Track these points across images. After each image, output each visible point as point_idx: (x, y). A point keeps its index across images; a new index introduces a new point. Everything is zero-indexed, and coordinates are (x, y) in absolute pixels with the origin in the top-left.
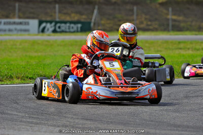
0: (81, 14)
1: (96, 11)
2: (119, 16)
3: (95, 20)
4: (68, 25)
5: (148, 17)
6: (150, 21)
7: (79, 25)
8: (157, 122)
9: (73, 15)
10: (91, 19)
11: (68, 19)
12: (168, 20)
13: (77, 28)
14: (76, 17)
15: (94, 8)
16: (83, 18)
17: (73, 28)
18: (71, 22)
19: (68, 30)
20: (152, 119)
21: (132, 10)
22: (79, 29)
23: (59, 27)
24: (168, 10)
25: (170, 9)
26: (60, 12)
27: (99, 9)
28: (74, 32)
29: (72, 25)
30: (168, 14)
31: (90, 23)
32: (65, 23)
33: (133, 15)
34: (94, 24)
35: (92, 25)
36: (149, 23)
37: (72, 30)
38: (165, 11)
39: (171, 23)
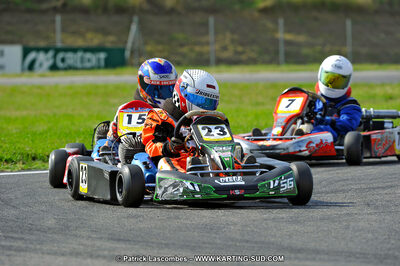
0: (105, 32)
1: (134, 28)
2: (180, 36)
3: (133, 43)
4: (80, 54)
5: (236, 37)
6: (242, 44)
7: (102, 56)
8: (256, 243)
9: (89, 35)
10: (126, 42)
11: (80, 42)
12: (276, 42)
13: (99, 60)
14: (95, 40)
15: (131, 22)
16: (110, 41)
17: (89, 60)
18: (86, 50)
19: (79, 65)
20: (246, 238)
21: (205, 25)
22: (102, 63)
23: (63, 60)
24: (277, 23)
25: (281, 21)
26: (64, 30)
27: (140, 23)
28: (92, 68)
29: (88, 55)
30: (276, 30)
31: (123, 51)
32: (74, 50)
33: (207, 33)
34: (132, 52)
35: (127, 54)
36: (240, 49)
37: (88, 65)
38: (270, 25)
39: (282, 48)
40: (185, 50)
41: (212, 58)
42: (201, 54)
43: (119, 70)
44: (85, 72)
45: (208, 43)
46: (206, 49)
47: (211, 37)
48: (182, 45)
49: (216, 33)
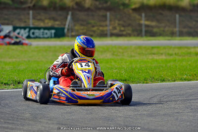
0: (55, 19)
1: (69, 17)
2: (92, 22)
3: (69, 25)
4: (42, 31)
5: (121, 22)
6: (124, 26)
7: (53, 31)
9: (46, 21)
10: (65, 25)
11: (42, 25)
12: (140, 25)
13: (51, 34)
14: (50, 24)
15: (68, 14)
16: (57, 24)
17: (46, 34)
18: (45, 28)
19: (41, 36)
21: (105, 16)
22: (53, 35)
23: (33, 33)
24: (141, 16)
25: (143, 15)
26: (34, 18)
27: (72, 15)
28: (48, 38)
29: (46, 31)
30: (140, 20)
31: (63, 29)
32: (39, 29)
33: (106, 20)
34: (68, 30)
35: (66, 30)
36: (122, 29)
37: (46, 36)
38: (138, 17)
39: (144, 29)
40: (95, 29)
41: (109, 33)
42: (103, 31)
43: (61, 39)
44: (45, 40)
45: (106, 26)
46: (105, 28)
47: (108, 22)
48: (93, 26)
49: (110, 21)
